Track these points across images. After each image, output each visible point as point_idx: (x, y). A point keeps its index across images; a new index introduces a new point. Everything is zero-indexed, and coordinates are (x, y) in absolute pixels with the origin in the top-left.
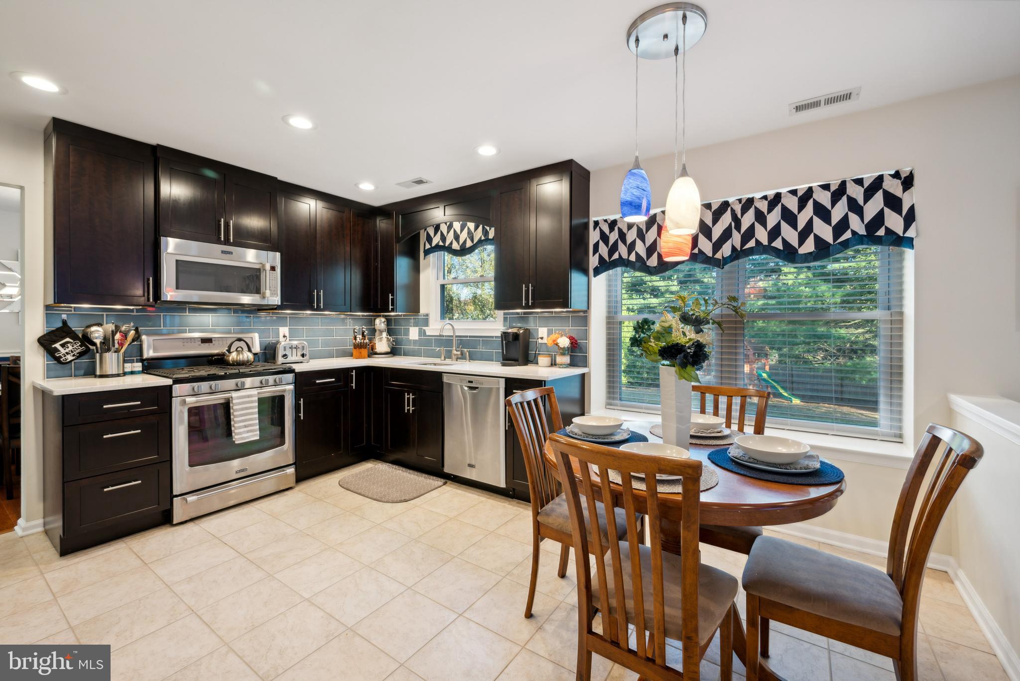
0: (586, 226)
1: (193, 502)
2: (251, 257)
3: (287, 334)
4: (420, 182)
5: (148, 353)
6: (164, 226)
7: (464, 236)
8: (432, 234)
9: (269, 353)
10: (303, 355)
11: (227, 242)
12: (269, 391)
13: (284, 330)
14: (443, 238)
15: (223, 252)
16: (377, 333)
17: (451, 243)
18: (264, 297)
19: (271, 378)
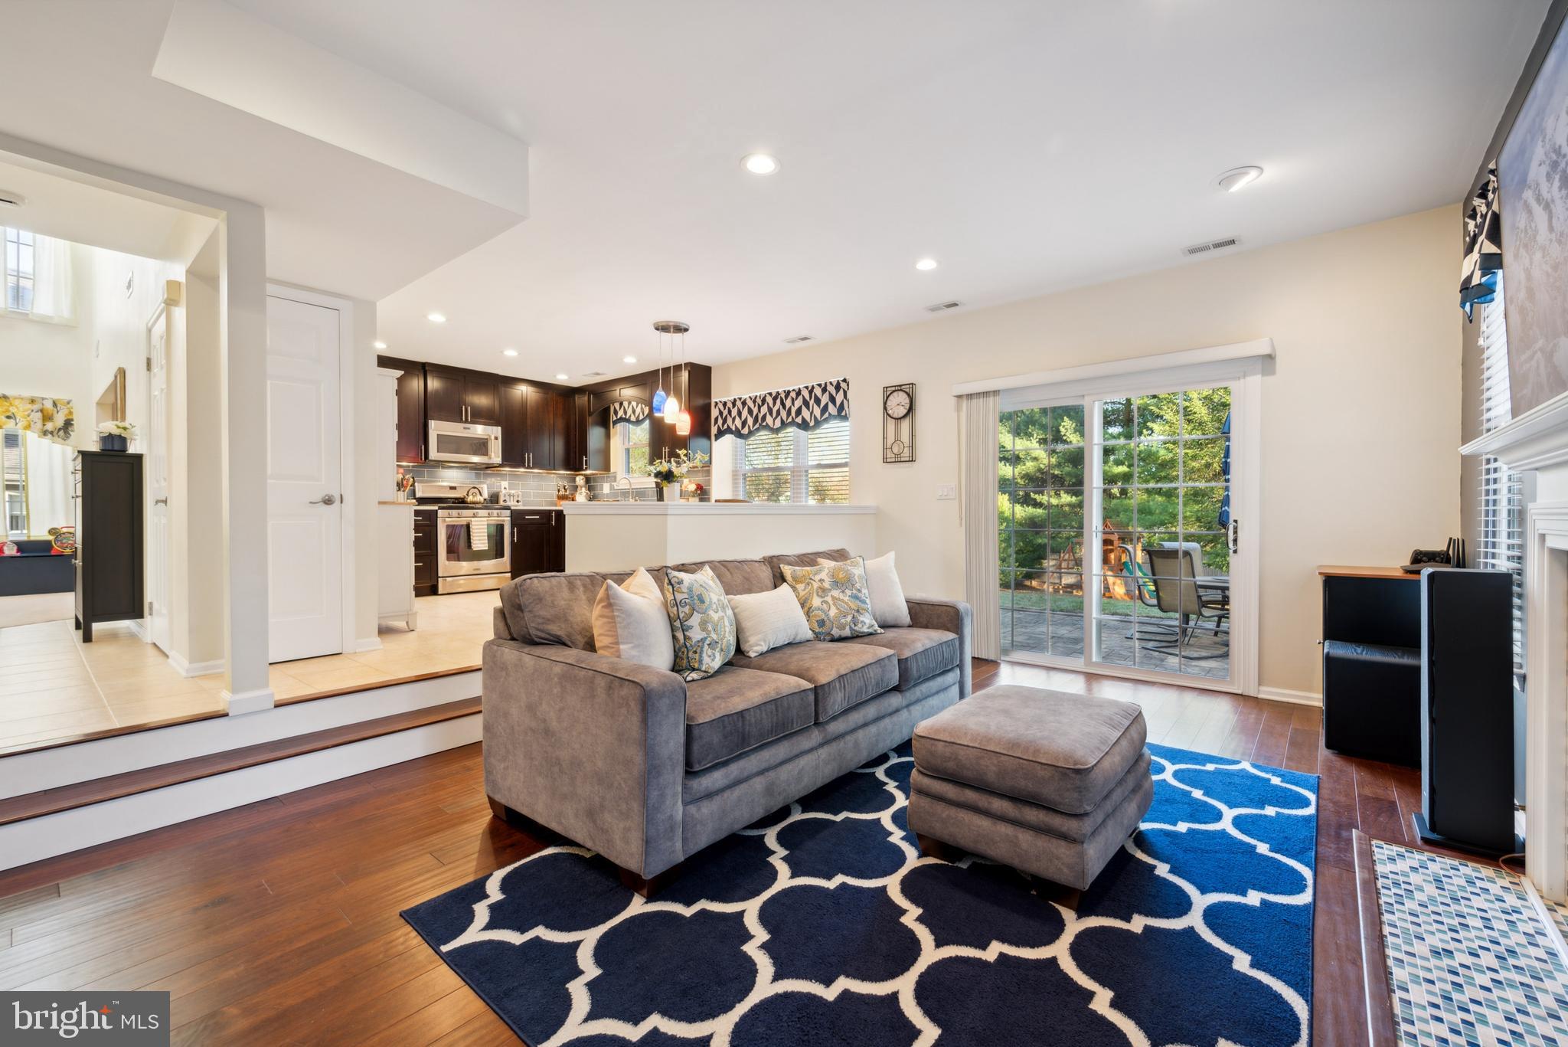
0: (709, 405)
1: (449, 582)
2: (479, 430)
3: (507, 487)
4: (598, 374)
5: (419, 494)
6: (430, 413)
7: (638, 410)
8: (618, 408)
9: (494, 499)
10: (518, 501)
11: (466, 421)
12: (494, 520)
13: (505, 484)
14: (625, 413)
15: (464, 428)
16: (579, 488)
17: (630, 416)
18: (490, 458)
19: (495, 512)
